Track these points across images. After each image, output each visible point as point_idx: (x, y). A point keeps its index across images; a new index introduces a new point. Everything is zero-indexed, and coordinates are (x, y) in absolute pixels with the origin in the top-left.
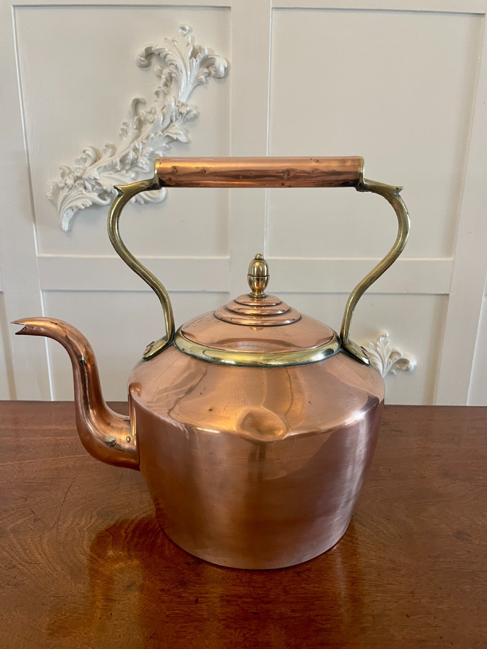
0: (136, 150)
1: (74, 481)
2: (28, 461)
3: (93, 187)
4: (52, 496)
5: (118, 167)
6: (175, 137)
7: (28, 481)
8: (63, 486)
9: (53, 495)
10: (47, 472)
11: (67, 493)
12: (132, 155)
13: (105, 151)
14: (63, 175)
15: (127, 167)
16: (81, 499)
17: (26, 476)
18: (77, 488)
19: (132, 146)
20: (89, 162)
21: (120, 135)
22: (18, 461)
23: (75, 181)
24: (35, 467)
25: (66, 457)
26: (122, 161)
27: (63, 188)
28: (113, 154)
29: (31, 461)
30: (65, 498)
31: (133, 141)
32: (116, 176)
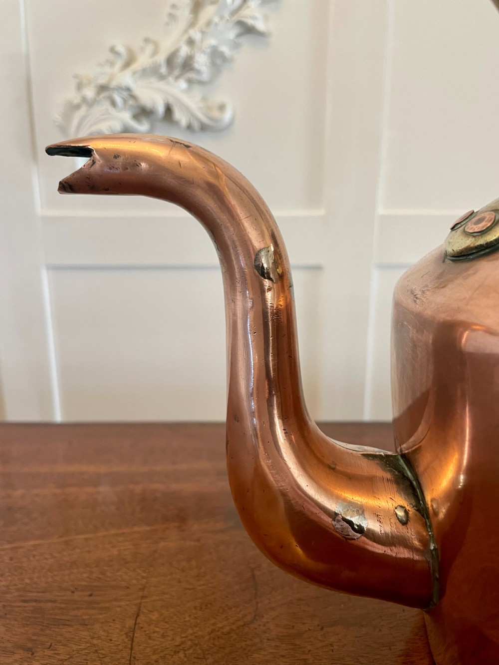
0: (191, 42)
1: (143, 597)
2: (32, 543)
3: (125, 101)
4: (95, 642)
5: (164, 70)
6: (250, 22)
7: (34, 595)
8: (118, 609)
9: (99, 638)
10: (75, 571)
11: (134, 631)
12: (184, 51)
13: (142, 49)
14: (79, 87)
15: (177, 72)
16: (176, 652)
17: (27, 581)
18: (155, 616)
19: (185, 38)
20: (119, 64)
21: (167, 24)
22: (9, 542)
23: (98, 93)
24: (46, 559)
25: (113, 531)
26: (170, 61)
27: (77, 107)
28: (155, 52)
29: (37, 542)
30: (132, 649)
31: (186, 31)
32: (161, 85)
